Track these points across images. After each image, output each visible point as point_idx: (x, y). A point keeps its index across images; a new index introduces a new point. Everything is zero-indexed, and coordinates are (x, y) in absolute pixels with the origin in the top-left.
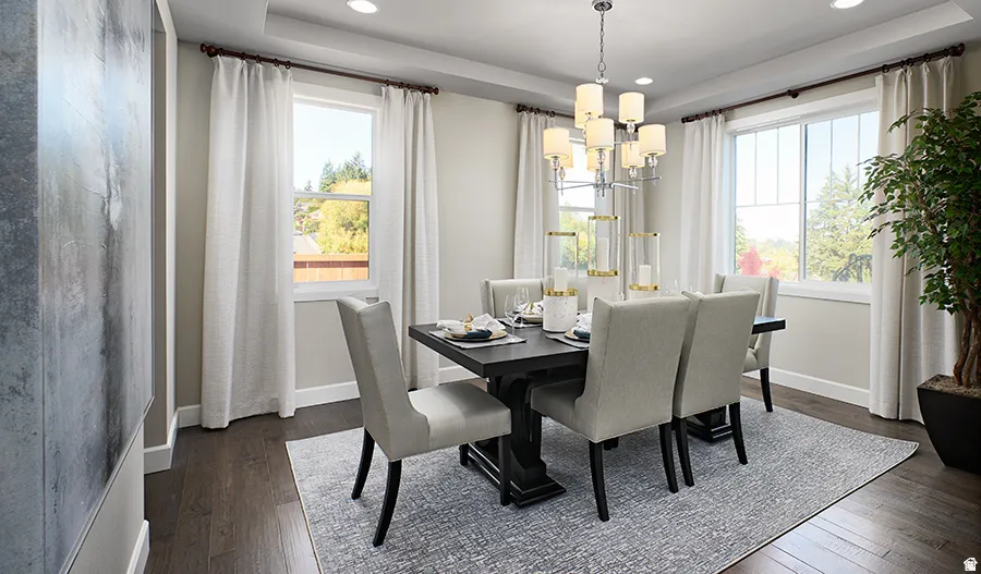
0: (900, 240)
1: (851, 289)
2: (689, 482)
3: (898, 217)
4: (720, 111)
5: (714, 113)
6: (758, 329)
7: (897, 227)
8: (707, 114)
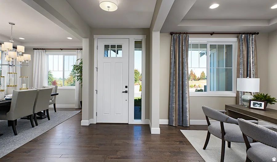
0: (78, 78)
1: (74, 87)
2: (37, 125)
3: (78, 75)
4: (44, 49)
5: (43, 49)
6: (52, 95)
7: (78, 76)
8: (41, 49)
